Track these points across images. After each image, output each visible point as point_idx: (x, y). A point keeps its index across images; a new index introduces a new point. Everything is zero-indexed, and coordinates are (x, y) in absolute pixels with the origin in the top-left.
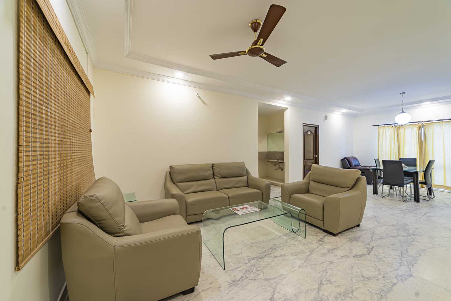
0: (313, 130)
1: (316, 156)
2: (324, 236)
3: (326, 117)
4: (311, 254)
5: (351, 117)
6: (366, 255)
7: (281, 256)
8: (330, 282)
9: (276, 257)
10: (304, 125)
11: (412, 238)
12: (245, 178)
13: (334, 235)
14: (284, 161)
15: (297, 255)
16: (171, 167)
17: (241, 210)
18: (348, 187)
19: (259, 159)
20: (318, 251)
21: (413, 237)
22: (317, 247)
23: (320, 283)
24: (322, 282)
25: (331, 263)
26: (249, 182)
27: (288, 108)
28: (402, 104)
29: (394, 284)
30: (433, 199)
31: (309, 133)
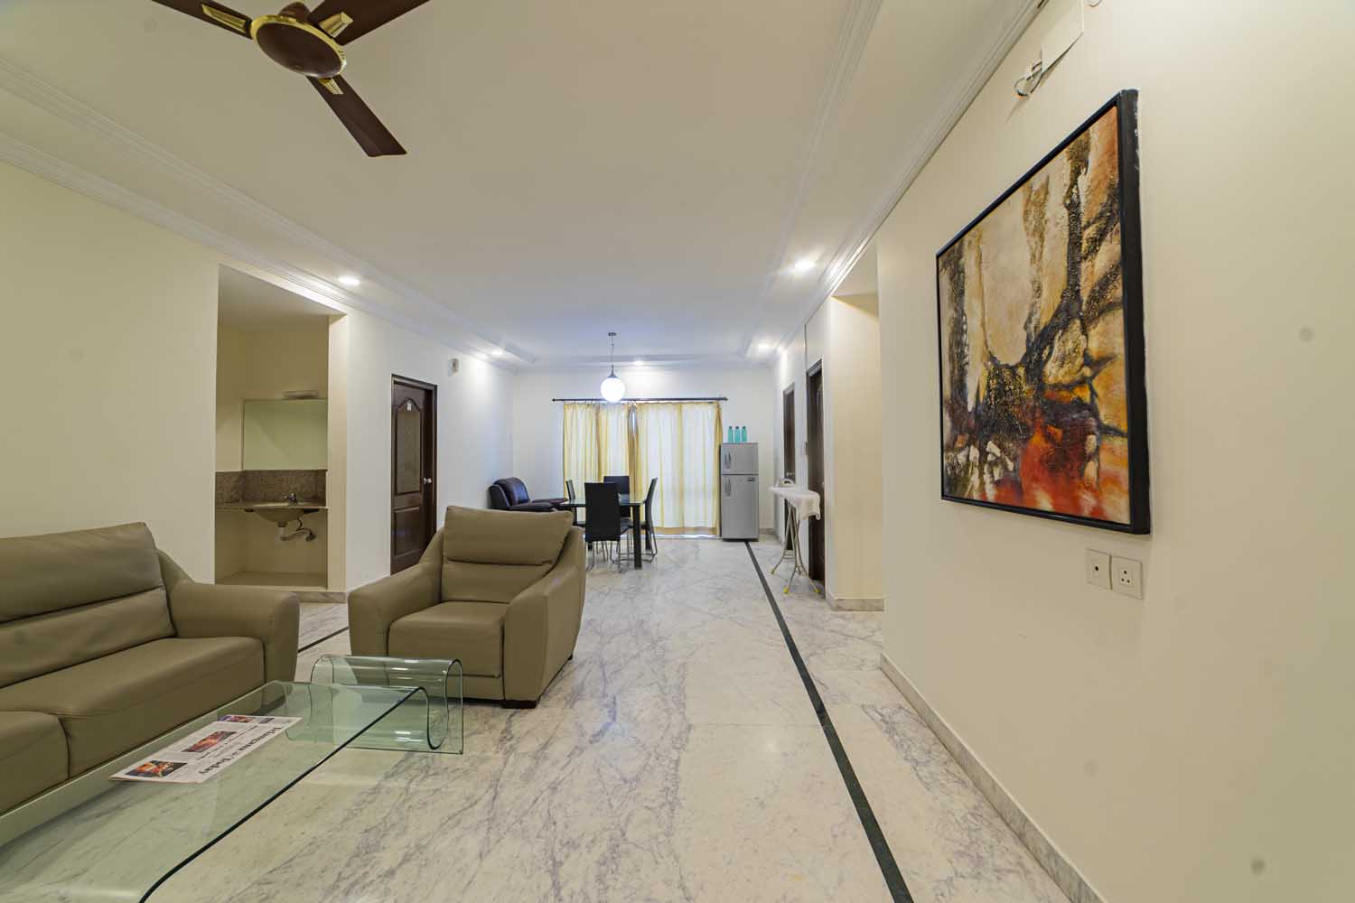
1: (430, 481)
2: (509, 721)
4: (496, 793)
6: (609, 724)
7: (406, 859)
8: (572, 845)
9: (391, 873)
11: (662, 647)
12: (159, 594)
13: (531, 705)
14: (325, 505)
15: (459, 822)
19: (221, 503)
20: (512, 774)
21: (660, 644)
22: (501, 763)
23: (551, 868)
24: (553, 858)
25: (554, 788)
29: (677, 762)
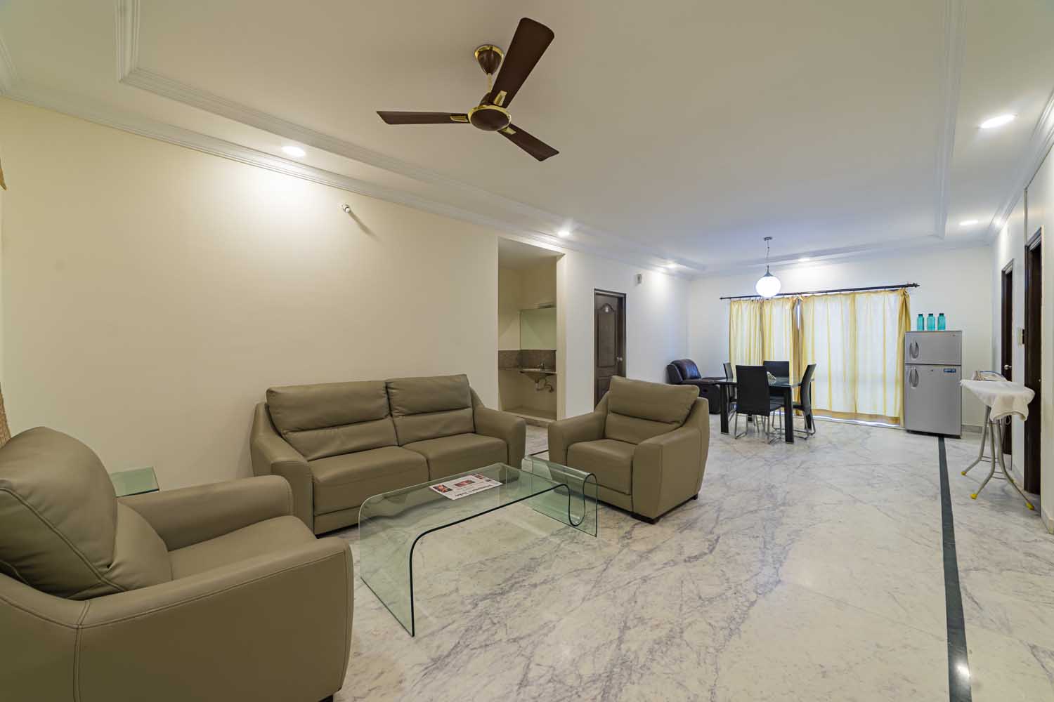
0: (615, 303)
1: (621, 359)
2: (633, 528)
3: (639, 278)
4: (607, 567)
5: (686, 280)
6: (705, 554)
7: (545, 582)
8: (641, 620)
9: (535, 586)
10: (598, 293)
11: (781, 512)
12: (470, 410)
13: (651, 521)
14: (555, 371)
15: (579, 575)
16: (270, 392)
17: (455, 489)
18: (678, 422)
19: (501, 367)
20: (621, 560)
21: (781, 508)
22: (617, 551)
23: (622, 628)
24: (625, 624)
25: (645, 580)
26: (476, 420)
27: (564, 254)
28: (768, 260)
29: (753, 604)
30: (814, 435)
31: (607, 311)
